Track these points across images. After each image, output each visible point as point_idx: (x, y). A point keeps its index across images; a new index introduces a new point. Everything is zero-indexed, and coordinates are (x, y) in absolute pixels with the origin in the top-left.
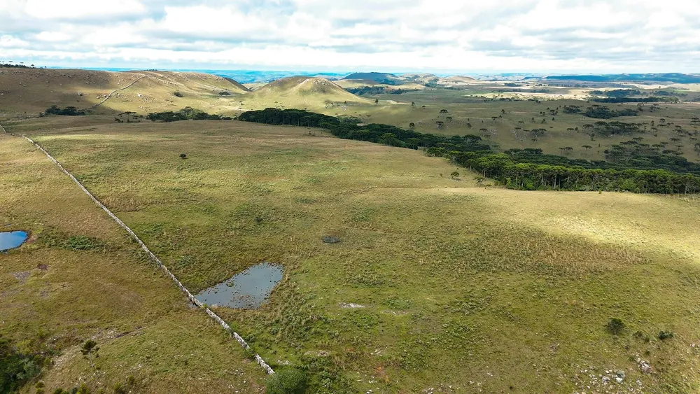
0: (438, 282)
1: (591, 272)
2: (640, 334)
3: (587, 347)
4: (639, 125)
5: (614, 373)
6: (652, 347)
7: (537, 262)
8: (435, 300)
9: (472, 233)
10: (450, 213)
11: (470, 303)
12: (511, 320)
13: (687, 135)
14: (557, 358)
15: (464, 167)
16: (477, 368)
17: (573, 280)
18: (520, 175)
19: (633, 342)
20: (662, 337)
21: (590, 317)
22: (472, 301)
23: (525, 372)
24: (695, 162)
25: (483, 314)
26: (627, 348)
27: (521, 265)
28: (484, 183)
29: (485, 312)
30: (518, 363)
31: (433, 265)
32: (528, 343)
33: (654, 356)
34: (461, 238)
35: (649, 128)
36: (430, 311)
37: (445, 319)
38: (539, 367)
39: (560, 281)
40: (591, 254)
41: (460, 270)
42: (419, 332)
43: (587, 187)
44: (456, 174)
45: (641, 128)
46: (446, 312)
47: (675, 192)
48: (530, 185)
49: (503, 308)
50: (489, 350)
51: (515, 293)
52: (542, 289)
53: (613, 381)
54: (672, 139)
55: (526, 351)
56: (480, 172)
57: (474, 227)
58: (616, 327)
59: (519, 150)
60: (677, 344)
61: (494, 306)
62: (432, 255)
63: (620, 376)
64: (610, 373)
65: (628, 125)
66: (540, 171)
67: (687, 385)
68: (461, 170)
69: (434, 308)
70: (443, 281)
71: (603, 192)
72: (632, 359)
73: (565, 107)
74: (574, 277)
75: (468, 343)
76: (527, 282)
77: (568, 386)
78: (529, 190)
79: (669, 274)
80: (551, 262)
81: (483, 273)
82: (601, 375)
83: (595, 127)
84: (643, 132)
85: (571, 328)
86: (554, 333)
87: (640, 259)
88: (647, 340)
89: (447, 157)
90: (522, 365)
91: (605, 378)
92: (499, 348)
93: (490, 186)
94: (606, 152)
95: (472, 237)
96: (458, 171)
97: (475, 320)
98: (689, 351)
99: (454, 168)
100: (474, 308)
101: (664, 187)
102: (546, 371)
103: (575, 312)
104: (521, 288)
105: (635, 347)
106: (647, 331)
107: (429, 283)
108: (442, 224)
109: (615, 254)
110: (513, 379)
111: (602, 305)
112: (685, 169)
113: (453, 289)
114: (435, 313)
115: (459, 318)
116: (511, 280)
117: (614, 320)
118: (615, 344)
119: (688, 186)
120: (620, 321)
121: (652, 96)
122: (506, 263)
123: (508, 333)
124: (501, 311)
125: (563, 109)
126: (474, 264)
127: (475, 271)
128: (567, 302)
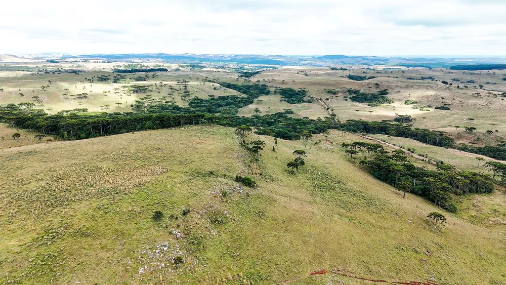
0: (18, 227)
1: (137, 186)
2: (172, 216)
3: (143, 235)
4: (148, 86)
5: (162, 246)
6: (180, 221)
7: (99, 188)
8: (18, 243)
9: (42, 180)
10: (18, 168)
11: (51, 235)
12: (87, 236)
13: (176, 91)
14: (125, 250)
15: (24, 128)
16: (66, 282)
17: (126, 194)
18: (74, 129)
19: (169, 223)
20: (185, 214)
21: (141, 215)
22: (52, 233)
23: (105, 270)
24: (183, 107)
25: (63, 240)
26: (167, 227)
27: (87, 194)
28: (44, 139)
29: (65, 237)
30: (97, 265)
31: (10, 215)
32: (102, 248)
33: (182, 227)
34: (33, 186)
35: (154, 88)
36: (14, 253)
37: (31, 254)
38: (113, 261)
39: (118, 198)
40: (135, 174)
41: (36, 212)
42: (7, 274)
43: (124, 130)
44: (17, 135)
45: (150, 88)
46: (30, 249)
47: (176, 126)
48: (83, 135)
49: (79, 229)
50: (74, 264)
51: (87, 215)
52: (106, 207)
53: (162, 251)
54: (169, 94)
55: (103, 254)
56: (39, 131)
57: (42, 174)
58: (158, 216)
59: (69, 111)
60: (193, 215)
61: (71, 231)
62: (7, 207)
63: (165, 246)
64: (160, 247)
65: (141, 87)
66: (89, 123)
67: (201, 237)
68: (21, 131)
69: (19, 249)
70: (22, 225)
71: (135, 132)
72: (170, 233)
73: (98, 77)
74: (127, 192)
75: (55, 266)
76: (94, 205)
77: (135, 266)
78: (83, 138)
79: (182, 175)
80: (109, 186)
81: (58, 208)
82: (154, 251)
83: (122, 89)
84: (151, 91)
85: (130, 227)
86: (120, 234)
87: (164, 170)
88: (177, 218)
89: (6, 122)
90: (101, 265)
91: (157, 251)
92: (81, 260)
93: (50, 140)
94: (132, 106)
95: (43, 183)
96: (18, 132)
97: (58, 246)
98: (199, 217)
99: (15, 131)
100: (54, 237)
101: (169, 123)
102: (119, 262)
103: (132, 215)
104: (90, 210)
105: (171, 225)
106: (176, 213)
107: (9, 231)
108: (12, 179)
109: (149, 170)
110: (97, 278)
111: (147, 205)
112: (178, 112)
113: (33, 228)
114: (20, 252)
115: (42, 250)
116: (82, 207)
117: (156, 212)
118: (159, 227)
119: (182, 121)
120: (160, 212)
121: (152, 67)
122: (75, 195)
123: (86, 247)
124: (78, 232)
125: (97, 79)
126: (49, 202)
127: (50, 209)
128: (125, 210)
